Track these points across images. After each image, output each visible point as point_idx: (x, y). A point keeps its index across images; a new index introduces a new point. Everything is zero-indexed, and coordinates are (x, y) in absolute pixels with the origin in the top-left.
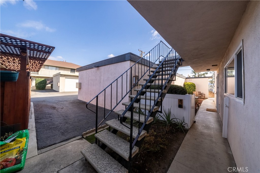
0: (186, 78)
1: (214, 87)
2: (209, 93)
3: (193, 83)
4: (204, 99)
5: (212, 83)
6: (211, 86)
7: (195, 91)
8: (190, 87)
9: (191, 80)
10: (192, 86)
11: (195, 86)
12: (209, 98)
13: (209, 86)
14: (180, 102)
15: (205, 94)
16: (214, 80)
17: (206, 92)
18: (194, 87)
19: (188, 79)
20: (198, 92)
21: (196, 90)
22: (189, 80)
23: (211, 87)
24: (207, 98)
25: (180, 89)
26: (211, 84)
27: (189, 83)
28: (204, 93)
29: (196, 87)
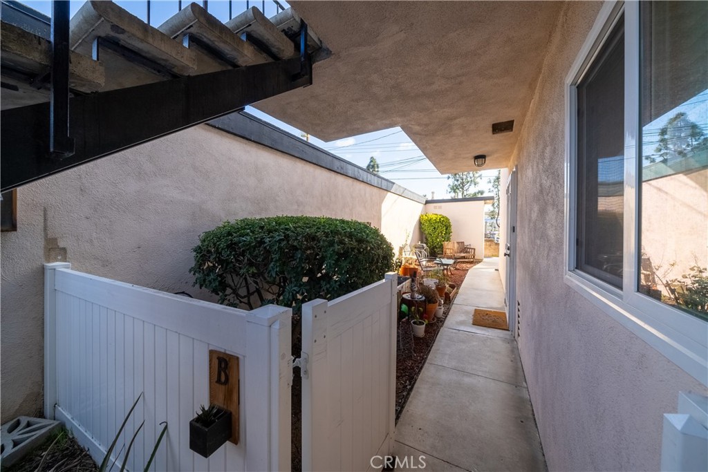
0: (427, 202)
1: (496, 226)
2: (486, 245)
3: (443, 217)
4: (475, 261)
5: (494, 218)
6: (491, 226)
7: (448, 240)
8: (435, 228)
9: (440, 207)
10: (440, 224)
11: (450, 226)
12: (485, 260)
13: (488, 224)
14: (219, 381)
15: (474, 249)
16: (496, 210)
17: (477, 242)
18: (446, 229)
19: (431, 206)
20: (458, 243)
21: (453, 236)
22: (435, 207)
23: (491, 228)
24: (479, 261)
25: (341, 242)
26: (492, 218)
27: (434, 217)
28: (472, 247)
29: (453, 229)
